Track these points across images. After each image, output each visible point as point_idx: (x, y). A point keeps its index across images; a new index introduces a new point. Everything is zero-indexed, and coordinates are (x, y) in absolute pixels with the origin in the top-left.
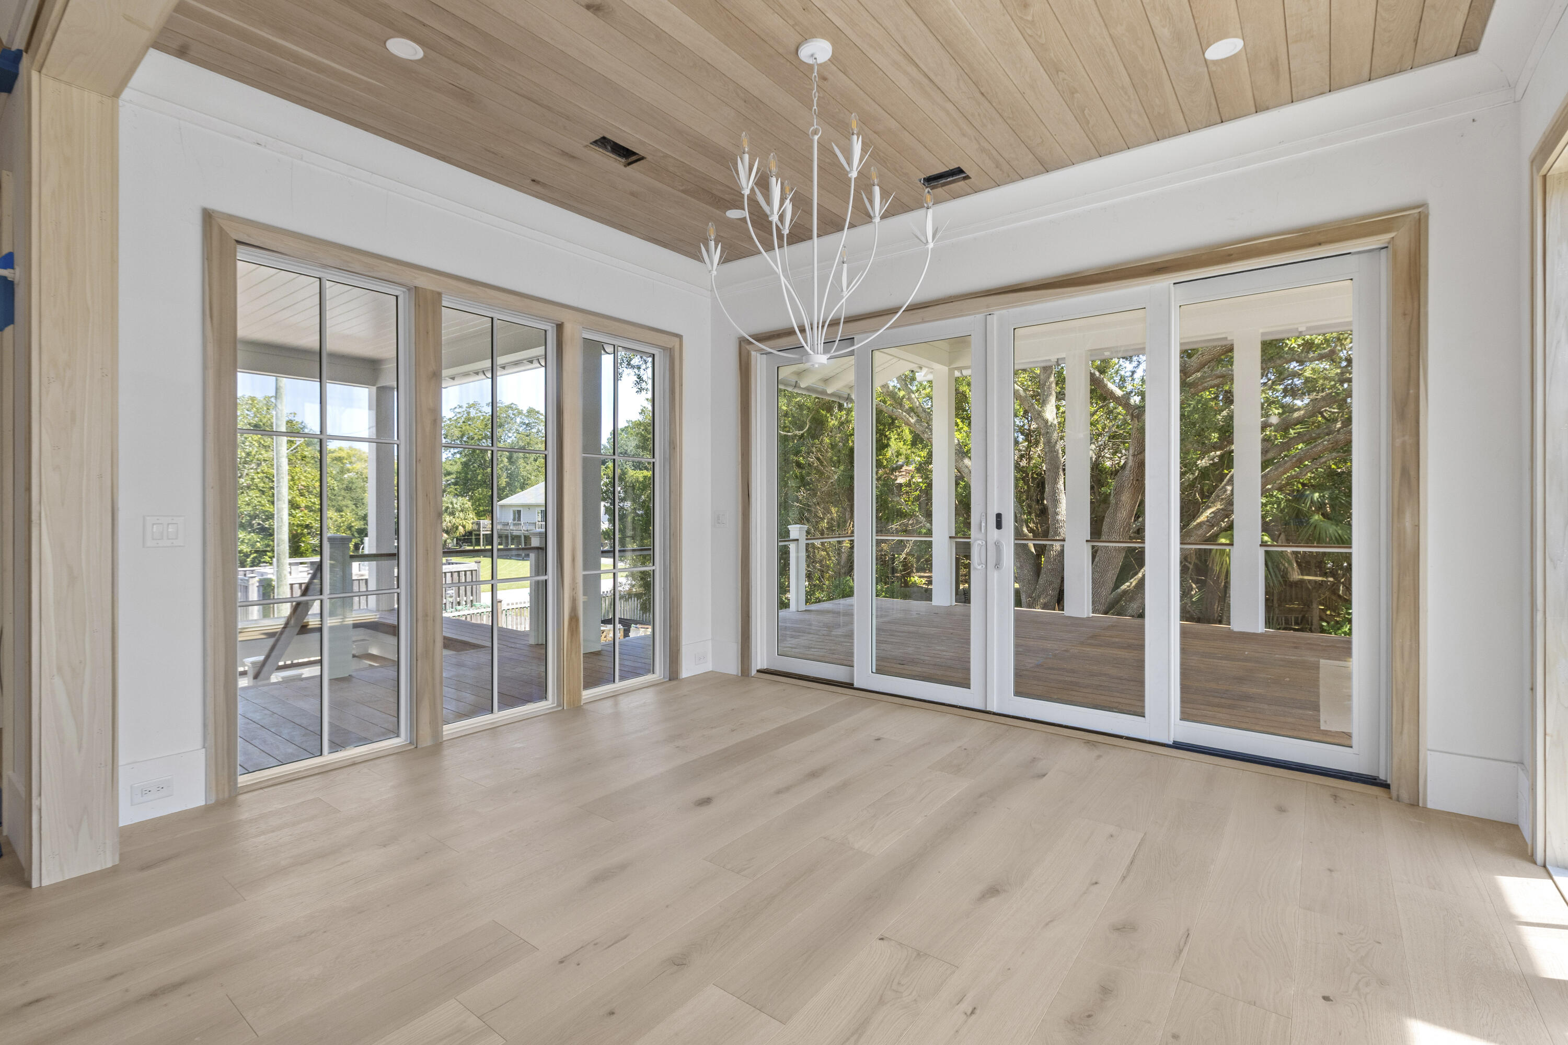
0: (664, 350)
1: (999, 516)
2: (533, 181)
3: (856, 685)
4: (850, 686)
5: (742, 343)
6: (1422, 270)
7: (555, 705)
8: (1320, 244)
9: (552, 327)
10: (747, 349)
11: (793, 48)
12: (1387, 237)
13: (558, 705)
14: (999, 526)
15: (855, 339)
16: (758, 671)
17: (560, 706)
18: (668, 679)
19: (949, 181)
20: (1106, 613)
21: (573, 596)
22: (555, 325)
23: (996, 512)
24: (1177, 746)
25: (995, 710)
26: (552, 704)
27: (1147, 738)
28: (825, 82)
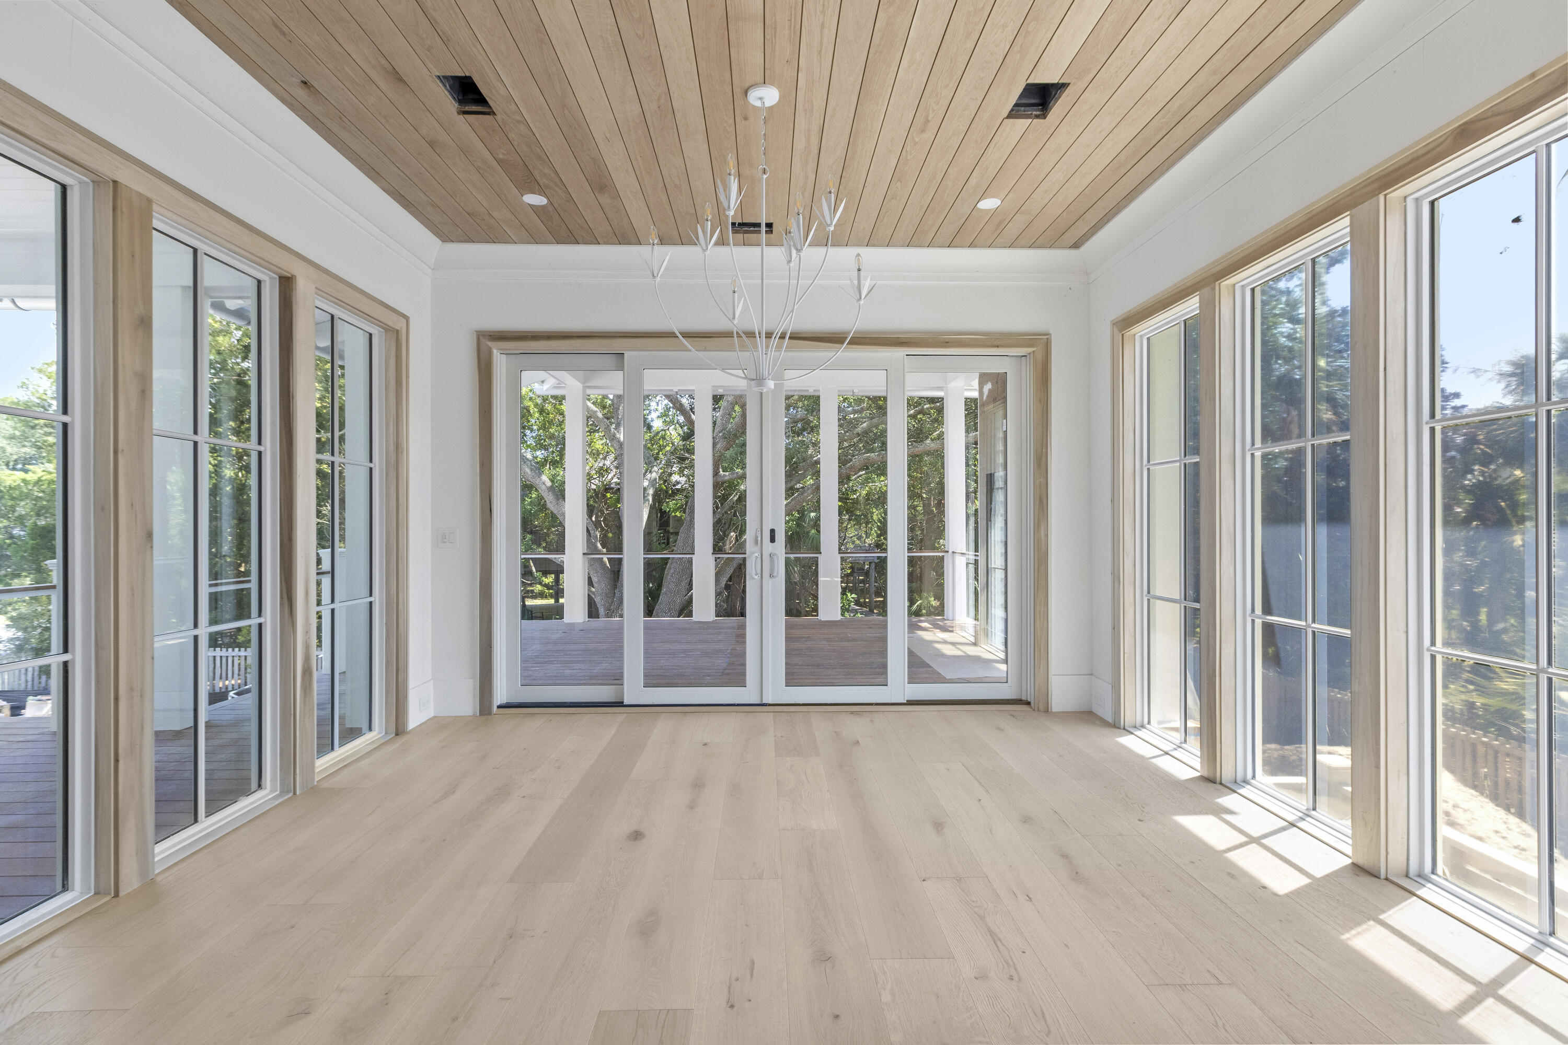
0: (386, 330)
1: (772, 531)
2: (305, 83)
3: (626, 702)
4: (620, 704)
5: (481, 338)
6: (1049, 374)
7: (278, 792)
8: (998, 347)
9: (271, 278)
10: (488, 346)
11: (747, 85)
12: (1030, 350)
13: (283, 792)
14: (773, 540)
15: (626, 355)
16: (499, 707)
17: (288, 792)
18: (394, 735)
19: (751, 230)
20: (679, 617)
21: (306, 642)
22: (277, 277)
23: (771, 528)
24: (910, 703)
25: (770, 702)
26: (272, 791)
27: (889, 702)
28: (743, 122)
